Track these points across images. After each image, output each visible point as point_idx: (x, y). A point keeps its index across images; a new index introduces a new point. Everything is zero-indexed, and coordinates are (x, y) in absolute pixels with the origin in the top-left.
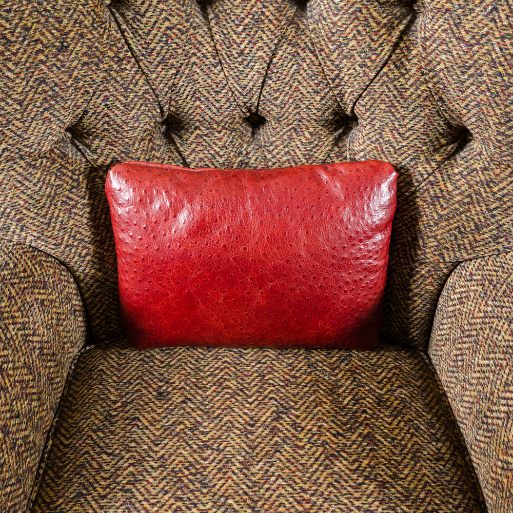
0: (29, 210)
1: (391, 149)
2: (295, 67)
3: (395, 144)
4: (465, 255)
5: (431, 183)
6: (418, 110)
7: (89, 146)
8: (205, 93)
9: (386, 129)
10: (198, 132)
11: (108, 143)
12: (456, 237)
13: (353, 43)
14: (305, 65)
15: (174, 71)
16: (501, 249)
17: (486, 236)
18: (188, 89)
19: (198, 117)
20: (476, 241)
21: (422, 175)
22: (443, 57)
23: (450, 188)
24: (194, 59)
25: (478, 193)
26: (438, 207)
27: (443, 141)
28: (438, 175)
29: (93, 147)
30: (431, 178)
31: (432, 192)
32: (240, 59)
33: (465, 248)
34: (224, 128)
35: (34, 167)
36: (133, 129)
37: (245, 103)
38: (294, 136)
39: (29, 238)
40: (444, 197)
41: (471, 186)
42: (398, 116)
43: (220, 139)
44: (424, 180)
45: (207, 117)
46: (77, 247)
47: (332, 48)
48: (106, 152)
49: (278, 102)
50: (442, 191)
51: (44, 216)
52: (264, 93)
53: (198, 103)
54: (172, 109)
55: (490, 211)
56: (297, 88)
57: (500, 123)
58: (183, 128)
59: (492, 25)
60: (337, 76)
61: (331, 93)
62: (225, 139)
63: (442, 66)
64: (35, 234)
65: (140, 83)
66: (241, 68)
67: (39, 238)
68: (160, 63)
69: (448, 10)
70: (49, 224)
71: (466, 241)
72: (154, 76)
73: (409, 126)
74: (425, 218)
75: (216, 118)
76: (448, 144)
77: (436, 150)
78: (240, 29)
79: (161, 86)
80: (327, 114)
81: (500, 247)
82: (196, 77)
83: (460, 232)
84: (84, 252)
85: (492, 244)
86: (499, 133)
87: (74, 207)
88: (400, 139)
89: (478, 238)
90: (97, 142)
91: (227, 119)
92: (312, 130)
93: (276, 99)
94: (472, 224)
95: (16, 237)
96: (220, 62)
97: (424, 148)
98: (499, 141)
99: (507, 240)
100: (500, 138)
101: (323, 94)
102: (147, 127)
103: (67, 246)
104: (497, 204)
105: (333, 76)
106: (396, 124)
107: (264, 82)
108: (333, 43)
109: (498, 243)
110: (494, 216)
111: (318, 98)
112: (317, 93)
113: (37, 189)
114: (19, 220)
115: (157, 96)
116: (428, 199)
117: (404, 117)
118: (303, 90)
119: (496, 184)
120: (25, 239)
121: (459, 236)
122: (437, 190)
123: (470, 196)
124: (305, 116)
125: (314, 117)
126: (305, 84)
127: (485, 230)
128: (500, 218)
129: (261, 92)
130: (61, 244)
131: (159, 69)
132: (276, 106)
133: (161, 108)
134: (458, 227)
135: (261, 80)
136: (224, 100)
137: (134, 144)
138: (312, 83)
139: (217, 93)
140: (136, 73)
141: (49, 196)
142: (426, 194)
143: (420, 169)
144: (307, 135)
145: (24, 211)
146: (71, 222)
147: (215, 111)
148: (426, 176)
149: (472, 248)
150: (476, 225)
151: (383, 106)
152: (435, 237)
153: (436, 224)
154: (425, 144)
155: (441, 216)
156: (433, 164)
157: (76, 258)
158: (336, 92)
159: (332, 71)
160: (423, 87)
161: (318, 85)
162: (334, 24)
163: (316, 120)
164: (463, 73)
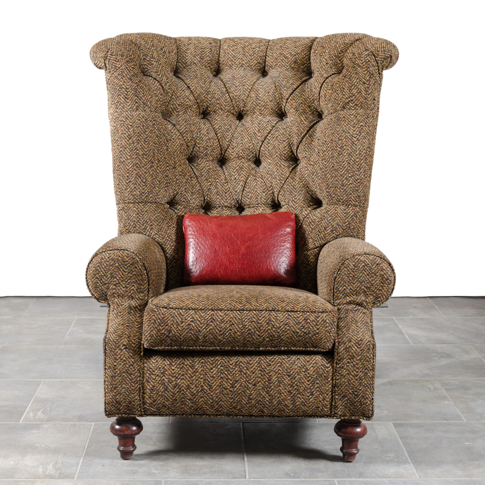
0: (155, 222)
1: (293, 209)
2: (255, 184)
3: (294, 207)
4: (323, 241)
5: (308, 218)
6: (300, 192)
7: (176, 208)
8: (221, 193)
9: (290, 201)
10: (217, 210)
11: (184, 207)
12: (318, 234)
13: (276, 173)
14: (259, 183)
15: (210, 183)
16: (335, 236)
17: (329, 231)
18: (215, 191)
19: (218, 203)
20: (326, 234)
21: (304, 215)
22: (306, 172)
23: (315, 218)
24: (217, 180)
25: (324, 216)
26: (311, 225)
27: (311, 204)
28: (310, 215)
29: (178, 208)
30: (308, 216)
31: (308, 221)
32: (234, 181)
33: (322, 239)
34: (228, 209)
35: (159, 207)
36: (194, 203)
37: (236, 199)
38: (256, 210)
39: (153, 233)
40: (313, 221)
41: (321, 215)
42: (294, 195)
43: (226, 213)
44: (305, 217)
45: (221, 203)
46: (170, 241)
47: (269, 176)
48: (183, 210)
49: (249, 197)
50: (312, 220)
51: (160, 226)
52: (244, 193)
53: (218, 196)
54: (208, 199)
55: (328, 221)
56: (256, 191)
57: (326, 188)
58: (211, 209)
59: (319, 157)
60: (271, 186)
61: (269, 192)
62: (228, 213)
63: (306, 175)
64: (156, 232)
65: (198, 186)
66: (235, 184)
67: (156, 234)
68: (205, 180)
69: (306, 157)
70: (161, 229)
71: (322, 235)
72: (203, 184)
73: (298, 198)
74: (307, 232)
75: (225, 204)
76: (313, 205)
77: (309, 207)
78: (235, 171)
79: (205, 188)
80: (268, 201)
81: (334, 235)
82: (218, 186)
83: (320, 232)
84: (172, 244)
85: (331, 234)
86: (327, 192)
87: (170, 226)
88: (295, 204)
89: (326, 233)
90: (179, 207)
91: (229, 205)
92: (263, 208)
93: (248, 195)
94: (323, 228)
95: (148, 233)
96: (227, 182)
97: (304, 206)
98: (327, 195)
99: (336, 232)
100: (327, 194)
101: (266, 193)
102: (198, 204)
103: (166, 240)
104: (330, 218)
105: (269, 186)
106: (293, 198)
107: (244, 189)
108: (269, 174)
109: (334, 233)
110: (330, 223)
111: (264, 194)
112: (264, 192)
113: (159, 215)
114: (151, 225)
115: (203, 192)
116: (308, 224)
117: (296, 195)
118: (258, 192)
119: (329, 211)
120: (152, 234)
121: (319, 234)
122: (310, 220)
123: (321, 218)
124: (260, 202)
125: (263, 202)
126: (259, 189)
127: (328, 229)
128: (332, 223)
129: (242, 194)
130: (164, 238)
131: (205, 182)
132: (248, 199)
133: (204, 198)
134: (319, 231)
135: (243, 188)
136: (228, 196)
137: (193, 209)
138: (262, 189)
139: (226, 193)
140: (197, 182)
141: (162, 219)
142: (306, 222)
143: (303, 213)
144: (261, 210)
145: (153, 222)
146: (169, 231)
147: (225, 200)
148: (305, 216)
149: (325, 238)
150: (325, 228)
151: (288, 193)
152: (311, 238)
153: (311, 232)
154: (305, 204)
155: (312, 229)
156: (308, 211)
157: (169, 246)
158: (271, 192)
159: (269, 184)
160: (301, 183)
161: (264, 189)
162: (269, 168)
163: (264, 204)
164: (313, 175)
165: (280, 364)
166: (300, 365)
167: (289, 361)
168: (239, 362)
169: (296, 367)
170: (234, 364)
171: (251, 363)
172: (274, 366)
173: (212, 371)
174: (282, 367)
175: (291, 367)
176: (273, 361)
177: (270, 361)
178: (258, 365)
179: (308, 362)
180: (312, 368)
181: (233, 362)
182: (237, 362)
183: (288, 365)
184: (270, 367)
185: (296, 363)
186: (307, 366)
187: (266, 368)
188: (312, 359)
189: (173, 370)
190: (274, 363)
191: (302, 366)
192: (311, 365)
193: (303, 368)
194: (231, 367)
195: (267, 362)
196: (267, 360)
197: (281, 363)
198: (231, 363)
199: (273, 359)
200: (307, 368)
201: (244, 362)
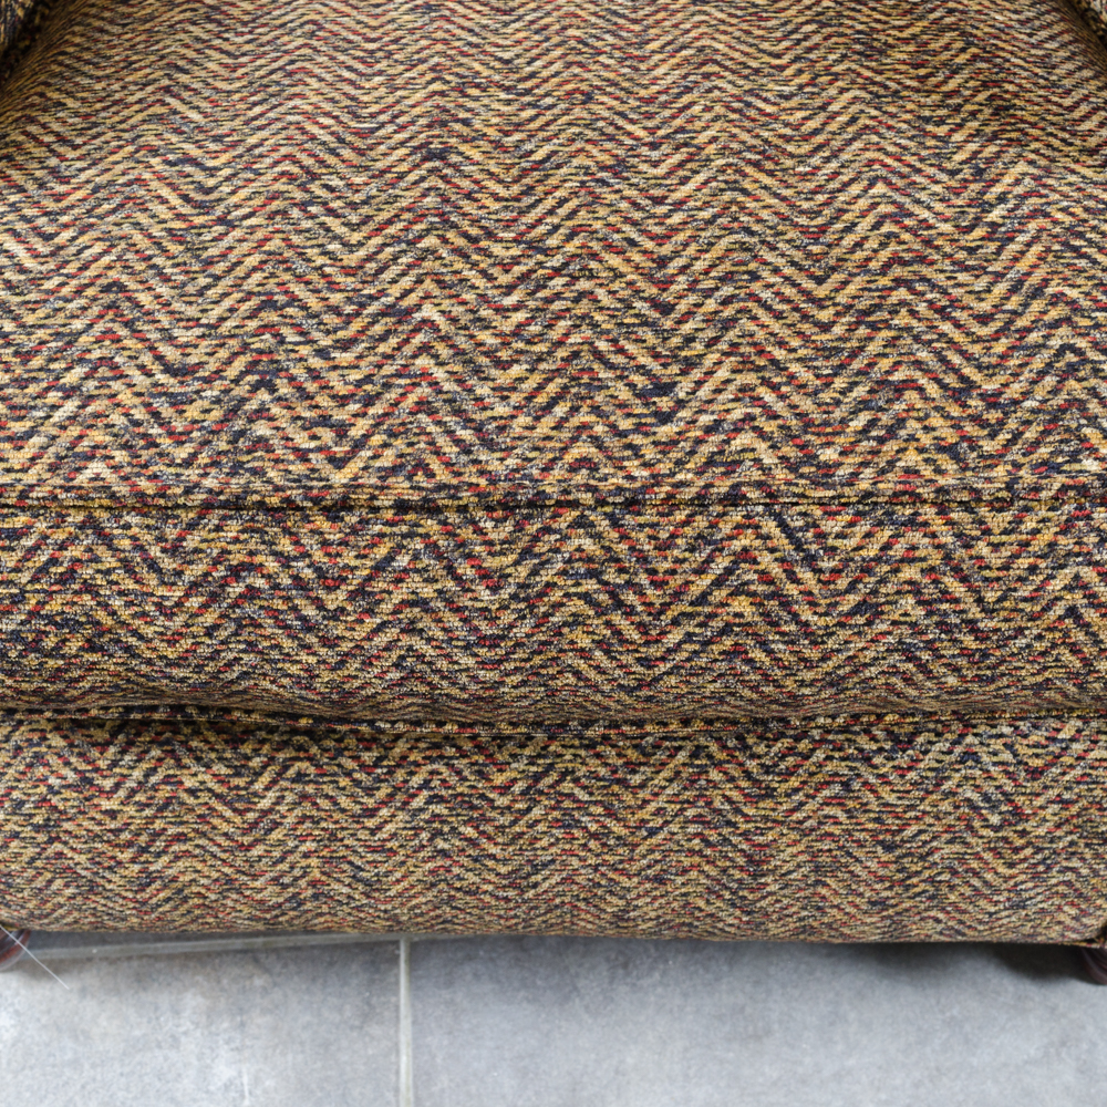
165: (837, 788)
166: (975, 797)
167: (902, 772)
168: (554, 776)
169: (946, 806)
170: (517, 788)
171: (636, 779)
172: (799, 797)
173: (371, 823)
174: (851, 804)
175: (912, 807)
176: (790, 773)
177: (767, 770)
178: (688, 795)
179: (1035, 774)
180: (1056, 807)
181: (509, 775)
182: (537, 777)
183: (892, 799)
184: (769, 803)
185: (946, 786)
186: (1020, 800)
187: (738, 811)
188: (1067, 760)
189: (112, 814)
190: (794, 782)
191: (986, 798)
192: (1052, 794)
193: (994, 807)
194: (502, 801)
195: (748, 775)
196: (752, 765)
197: (846, 786)
198: (499, 779)
199: (791, 760)
200: (1018, 813)
201: (595, 776)
